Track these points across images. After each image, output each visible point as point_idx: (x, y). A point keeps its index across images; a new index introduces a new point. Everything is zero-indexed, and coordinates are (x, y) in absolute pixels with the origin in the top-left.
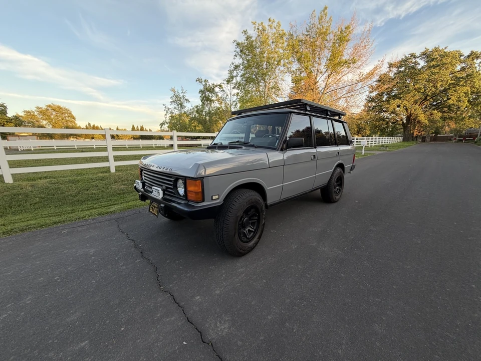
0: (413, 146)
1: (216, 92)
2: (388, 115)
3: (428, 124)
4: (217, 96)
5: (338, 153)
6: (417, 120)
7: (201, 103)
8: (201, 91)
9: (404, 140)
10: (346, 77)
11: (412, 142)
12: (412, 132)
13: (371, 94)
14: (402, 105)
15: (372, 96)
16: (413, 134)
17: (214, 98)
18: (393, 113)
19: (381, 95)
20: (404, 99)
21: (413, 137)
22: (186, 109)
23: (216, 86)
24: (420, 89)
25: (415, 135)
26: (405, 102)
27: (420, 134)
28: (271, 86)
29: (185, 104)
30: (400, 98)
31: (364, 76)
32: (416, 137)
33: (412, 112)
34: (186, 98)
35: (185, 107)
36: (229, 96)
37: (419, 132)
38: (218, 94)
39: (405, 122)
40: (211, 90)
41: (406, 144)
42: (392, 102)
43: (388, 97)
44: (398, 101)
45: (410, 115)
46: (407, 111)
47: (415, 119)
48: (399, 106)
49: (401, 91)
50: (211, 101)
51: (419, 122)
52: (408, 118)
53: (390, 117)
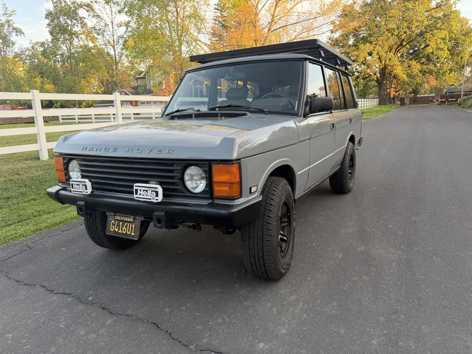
0: (391, 111)
1: (81, 18)
2: (358, 67)
3: (406, 79)
4: (84, 25)
5: (351, 119)
6: (393, 75)
7: (50, 38)
8: (49, 15)
9: (380, 104)
10: (301, 7)
11: (391, 105)
12: (388, 91)
13: (333, 34)
14: (375, 53)
15: (335, 37)
16: (390, 93)
17: (77, 29)
18: (364, 64)
19: (345, 37)
20: (376, 44)
21: (390, 98)
22: (16, 49)
23: (81, 6)
24: (394, 29)
25: (392, 96)
26: (378, 48)
27: (397, 94)
28: (187, 14)
29: (14, 37)
30: (371, 43)
31: (326, 7)
32: (394, 98)
33: (387, 63)
34: (15, 26)
35: (13, 44)
36: (110, 26)
37: (396, 92)
38: (85, 21)
39: (379, 76)
40: (71, 13)
41: (384, 108)
42: (362, 46)
43: (355, 40)
44: (368, 47)
45: (385, 66)
46: (381, 62)
47: (390, 74)
48: (370, 54)
49: (371, 32)
50: (71, 34)
51: (395, 77)
52: (383, 71)
53: (360, 69)
